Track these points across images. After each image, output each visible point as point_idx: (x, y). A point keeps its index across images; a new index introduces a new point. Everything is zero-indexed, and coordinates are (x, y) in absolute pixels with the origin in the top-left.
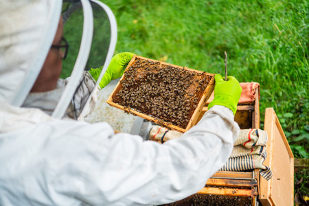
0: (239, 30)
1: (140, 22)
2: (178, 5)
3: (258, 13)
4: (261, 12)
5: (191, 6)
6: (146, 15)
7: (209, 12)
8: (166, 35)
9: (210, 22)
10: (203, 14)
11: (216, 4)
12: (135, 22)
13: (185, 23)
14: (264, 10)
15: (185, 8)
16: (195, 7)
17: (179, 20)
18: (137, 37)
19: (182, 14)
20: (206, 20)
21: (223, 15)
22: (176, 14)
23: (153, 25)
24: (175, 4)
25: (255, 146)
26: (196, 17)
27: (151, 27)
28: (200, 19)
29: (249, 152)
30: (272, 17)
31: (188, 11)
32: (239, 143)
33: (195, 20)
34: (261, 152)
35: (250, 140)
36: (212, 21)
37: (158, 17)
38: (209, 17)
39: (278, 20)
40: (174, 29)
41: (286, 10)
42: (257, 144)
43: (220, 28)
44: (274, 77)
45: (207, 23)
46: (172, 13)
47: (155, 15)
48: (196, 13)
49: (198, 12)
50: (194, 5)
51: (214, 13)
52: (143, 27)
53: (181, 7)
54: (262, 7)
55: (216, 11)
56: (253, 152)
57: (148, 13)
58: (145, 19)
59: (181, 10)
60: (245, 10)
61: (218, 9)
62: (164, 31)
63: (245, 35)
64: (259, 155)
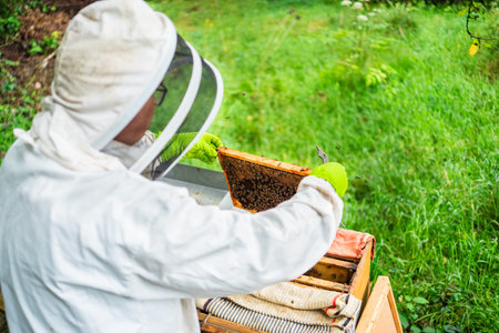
0: (392, 166)
1: (255, 120)
2: (317, 110)
3: (427, 148)
4: (433, 149)
5: (336, 116)
6: (268, 113)
7: (358, 130)
8: (287, 149)
9: (355, 146)
10: (349, 131)
11: (371, 122)
12: (250, 118)
13: (319, 137)
14: (437, 146)
15: (326, 117)
16: (340, 119)
17: (312, 132)
18: (245, 141)
19: (319, 124)
20: (351, 141)
21: (376, 140)
22: (310, 122)
23: (272, 129)
24: (314, 109)
25: (338, 316)
26: (338, 133)
27: (268, 131)
28: (343, 138)
29: (330, 323)
30: (445, 160)
31: (330, 121)
32: (320, 307)
33: (334, 138)
34: (345, 325)
35: (334, 306)
36: (358, 145)
37: (284, 121)
38: (357, 138)
39: (452, 166)
40: (301, 142)
41: (468, 154)
42: (341, 313)
43: (366, 157)
44: (419, 245)
45: (351, 146)
46: (306, 121)
47: (280, 117)
48: (339, 127)
49: (343, 127)
50: (339, 116)
51: (366, 134)
52: (257, 129)
53: (321, 114)
54: (435, 142)
55: (369, 132)
56: (335, 324)
57: (271, 110)
58: (263, 118)
59: (321, 118)
60: (410, 140)
61: (373, 130)
62: (286, 141)
63: (398, 175)
64: (342, 329)
